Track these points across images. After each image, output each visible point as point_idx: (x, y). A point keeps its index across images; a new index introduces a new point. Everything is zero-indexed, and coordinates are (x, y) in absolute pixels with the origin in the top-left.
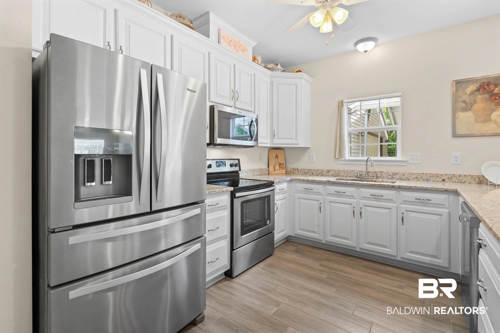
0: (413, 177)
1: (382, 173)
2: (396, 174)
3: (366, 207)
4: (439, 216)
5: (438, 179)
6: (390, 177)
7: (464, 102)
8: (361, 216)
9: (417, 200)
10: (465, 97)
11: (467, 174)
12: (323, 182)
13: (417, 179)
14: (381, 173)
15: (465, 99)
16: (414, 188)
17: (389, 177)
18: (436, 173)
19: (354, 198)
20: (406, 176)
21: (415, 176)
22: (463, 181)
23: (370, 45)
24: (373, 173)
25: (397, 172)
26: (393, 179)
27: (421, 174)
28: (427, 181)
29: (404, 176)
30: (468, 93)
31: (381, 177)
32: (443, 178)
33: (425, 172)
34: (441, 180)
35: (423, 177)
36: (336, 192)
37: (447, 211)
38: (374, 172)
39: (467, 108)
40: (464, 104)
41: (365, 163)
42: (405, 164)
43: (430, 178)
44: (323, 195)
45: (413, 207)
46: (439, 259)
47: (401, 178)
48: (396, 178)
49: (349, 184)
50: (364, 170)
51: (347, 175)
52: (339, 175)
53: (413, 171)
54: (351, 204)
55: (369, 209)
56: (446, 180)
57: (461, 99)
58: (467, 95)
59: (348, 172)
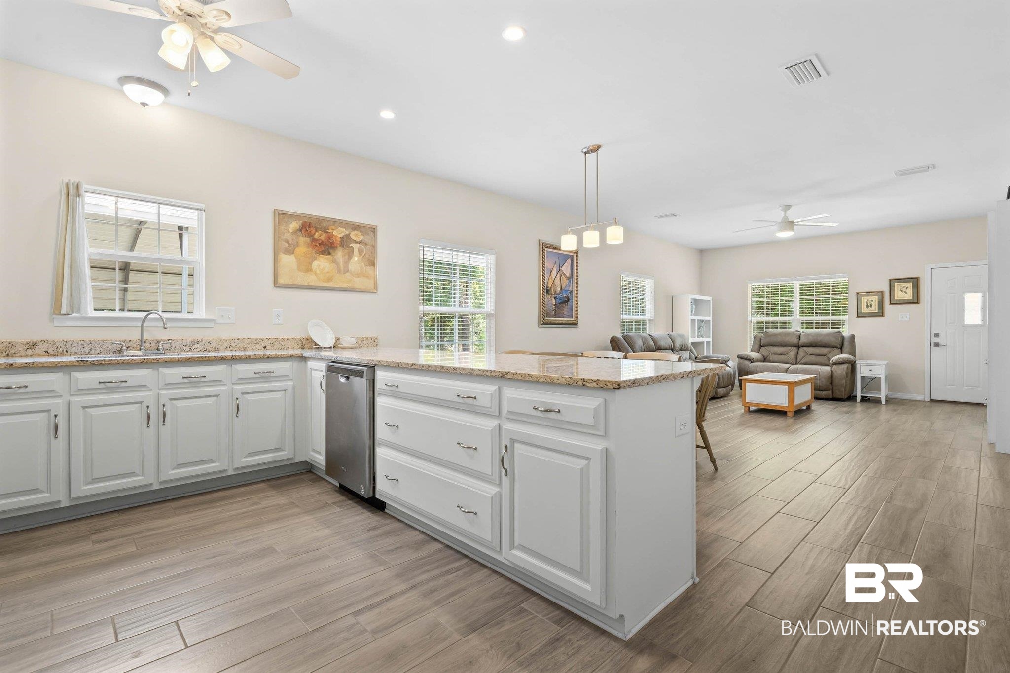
0: (225, 347)
1: (173, 342)
2: (198, 342)
3: (174, 402)
4: (283, 392)
5: (258, 346)
6: (187, 348)
7: (287, 241)
8: (164, 421)
9: (257, 374)
10: (288, 236)
11: (290, 337)
12: (63, 365)
13: (231, 348)
14: (170, 341)
15: (288, 239)
16: (253, 358)
17: (184, 347)
18: (255, 338)
19: (148, 389)
20: (213, 345)
21: (227, 344)
22: (286, 346)
23: (154, 97)
24: (153, 344)
25: (200, 339)
26: (192, 351)
27: (237, 341)
28: (244, 350)
29: (211, 345)
30: (291, 231)
31: (169, 350)
32: (264, 345)
33: (241, 337)
34: (262, 347)
35: (239, 345)
36: (102, 384)
37: (291, 383)
38: (156, 341)
39: (290, 251)
40: (287, 245)
41: (139, 324)
42: (211, 325)
43: (249, 346)
44: (61, 396)
45: (251, 386)
46: (283, 450)
47: (205, 349)
48: (198, 350)
49: (136, 362)
50: (138, 337)
51: (91, 350)
52: (67, 351)
53: (226, 336)
54: (141, 403)
55: (179, 404)
56: (268, 347)
57: (284, 237)
58: (289, 234)
59: (93, 342)
